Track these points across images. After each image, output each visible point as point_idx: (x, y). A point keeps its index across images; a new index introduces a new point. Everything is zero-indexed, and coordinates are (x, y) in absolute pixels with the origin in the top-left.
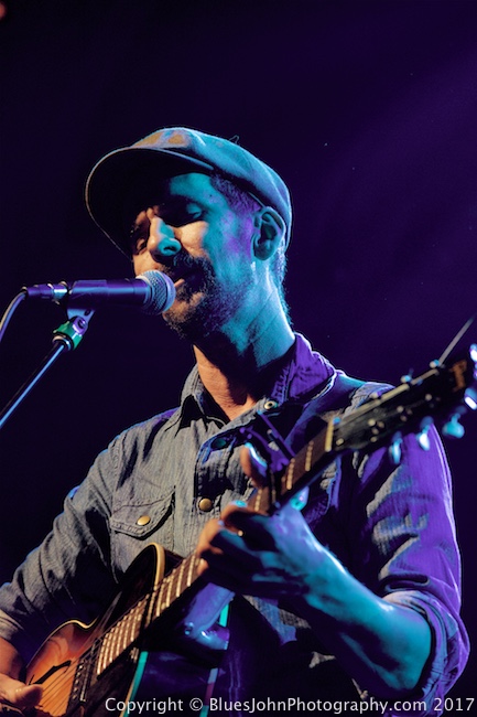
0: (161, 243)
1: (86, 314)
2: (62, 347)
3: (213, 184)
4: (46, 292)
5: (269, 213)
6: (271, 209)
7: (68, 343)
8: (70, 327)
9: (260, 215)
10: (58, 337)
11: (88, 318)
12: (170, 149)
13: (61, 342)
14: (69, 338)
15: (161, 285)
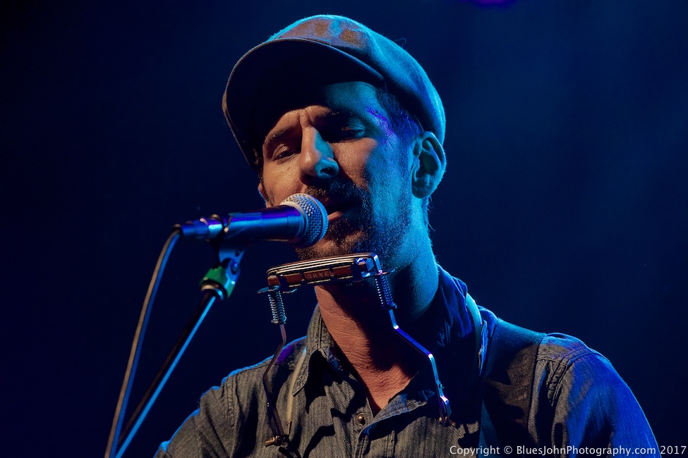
0: (319, 163)
1: (237, 255)
2: (213, 299)
3: (379, 97)
4: (200, 230)
5: (431, 140)
6: (433, 135)
7: (220, 293)
8: (223, 274)
9: (420, 142)
10: (208, 287)
11: (238, 259)
12: (342, 48)
13: (213, 293)
14: (222, 288)
15: (316, 216)
